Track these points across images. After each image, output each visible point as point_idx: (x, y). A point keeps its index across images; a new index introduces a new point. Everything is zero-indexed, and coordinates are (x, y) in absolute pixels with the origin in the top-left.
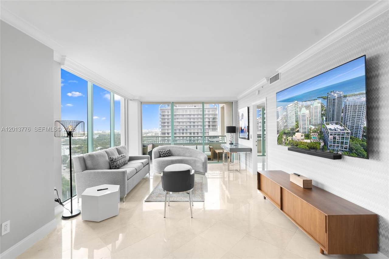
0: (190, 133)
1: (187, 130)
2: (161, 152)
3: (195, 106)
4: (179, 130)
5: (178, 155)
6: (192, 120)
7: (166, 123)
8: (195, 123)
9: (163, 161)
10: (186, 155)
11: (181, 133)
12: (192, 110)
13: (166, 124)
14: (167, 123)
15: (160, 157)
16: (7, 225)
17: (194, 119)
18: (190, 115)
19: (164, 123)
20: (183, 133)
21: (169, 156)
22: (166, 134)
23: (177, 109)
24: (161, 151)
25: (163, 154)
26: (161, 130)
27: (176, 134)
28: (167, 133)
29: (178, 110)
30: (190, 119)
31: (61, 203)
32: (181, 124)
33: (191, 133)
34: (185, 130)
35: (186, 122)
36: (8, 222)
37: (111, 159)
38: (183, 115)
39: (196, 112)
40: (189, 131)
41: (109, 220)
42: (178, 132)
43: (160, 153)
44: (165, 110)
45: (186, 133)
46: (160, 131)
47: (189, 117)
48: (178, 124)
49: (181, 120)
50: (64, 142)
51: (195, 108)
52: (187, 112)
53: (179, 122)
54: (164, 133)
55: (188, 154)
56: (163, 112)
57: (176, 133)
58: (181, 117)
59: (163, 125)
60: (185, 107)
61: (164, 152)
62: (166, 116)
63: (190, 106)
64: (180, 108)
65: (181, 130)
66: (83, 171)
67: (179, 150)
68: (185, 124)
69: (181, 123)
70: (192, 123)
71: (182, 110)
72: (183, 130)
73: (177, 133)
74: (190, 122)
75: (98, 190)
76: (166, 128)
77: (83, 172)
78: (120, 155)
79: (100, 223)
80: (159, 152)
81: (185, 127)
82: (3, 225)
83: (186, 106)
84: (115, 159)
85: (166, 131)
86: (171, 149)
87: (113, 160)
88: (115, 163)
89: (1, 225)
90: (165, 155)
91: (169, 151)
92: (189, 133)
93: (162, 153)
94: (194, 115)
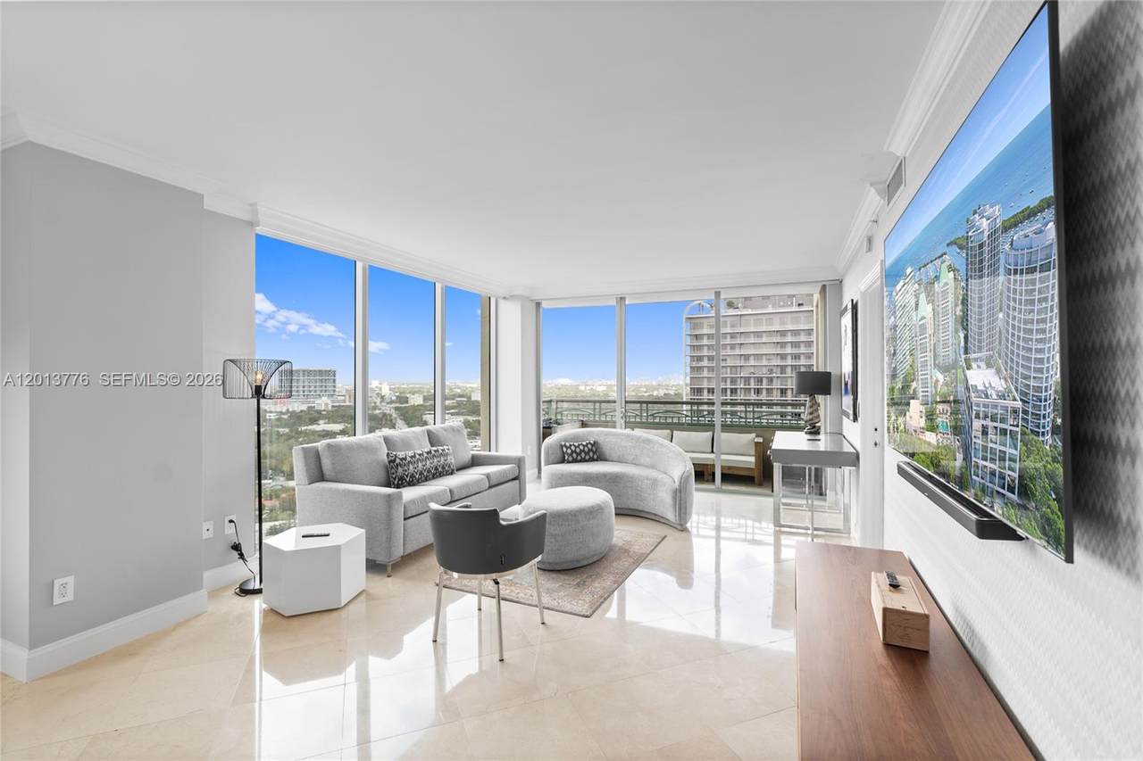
0: (782, 390)
1: (770, 380)
2: (567, 448)
3: (799, 305)
4: (747, 380)
5: (620, 461)
6: (789, 350)
7: (706, 359)
8: (799, 359)
9: (562, 475)
10: (642, 461)
11: (752, 391)
12: (763, 317)
13: (705, 363)
14: (709, 360)
15: (563, 461)
16: (66, 584)
17: (795, 345)
18: (783, 333)
19: (700, 359)
20: (758, 391)
21: (592, 460)
22: (706, 392)
23: (741, 315)
24: (568, 444)
25: (571, 454)
26: (688, 381)
27: (736, 393)
28: (709, 389)
29: (743, 318)
30: (783, 345)
31: (242, 556)
32: (752, 362)
33: (786, 389)
34: (765, 381)
35: (768, 357)
36: (70, 580)
37: (390, 458)
38: (758, 334)
39: (802, 321)
40: (777, 385)
41: (309, 618)
42: (742, 386)
43: (565, 449)
44: (701, 321)
45: (767, 389)
46: (687, 385)
47: (779, 339)
48: (743, 361)
49: (752, 351)
50: (453, 408)
51: (802, 309)
52: (772, 325)
53: (747, 357)
54: (700, 391)
55: (648, 459)
56: (695, 327)
57: (736, 389)
58: (752, 340)
59: (694, 364)
60: (766, 307)
61: (576, 447)
62: (705, 337)
63: (783, 306)
64: (750, 312)
65: (752, 381)
66: (313, 483)
67: (623, 444)
68: (765, 362)
69: (752, 358)
70: (789, 357)
71: (755, 317)
72: (760, 380)
73: (739, 391)
74: (783, 357)
75: (303, 537)
76: (705, 374)
77: (309, 486)
78: (434, 448)
79: (291, 619)
80: (562, 446)
81: (765, 370)
82: (57, 583)
83: (770, 306)
84: (401, 459)
85: (705, 385)
86: (601, 440)
87: (395, 461)
88: (400, 469)
89: (53, 582)
90: (579, 458)
91: (593, 445)
92: (779, 391)
93: (569, 451)
94: (796, 333)
